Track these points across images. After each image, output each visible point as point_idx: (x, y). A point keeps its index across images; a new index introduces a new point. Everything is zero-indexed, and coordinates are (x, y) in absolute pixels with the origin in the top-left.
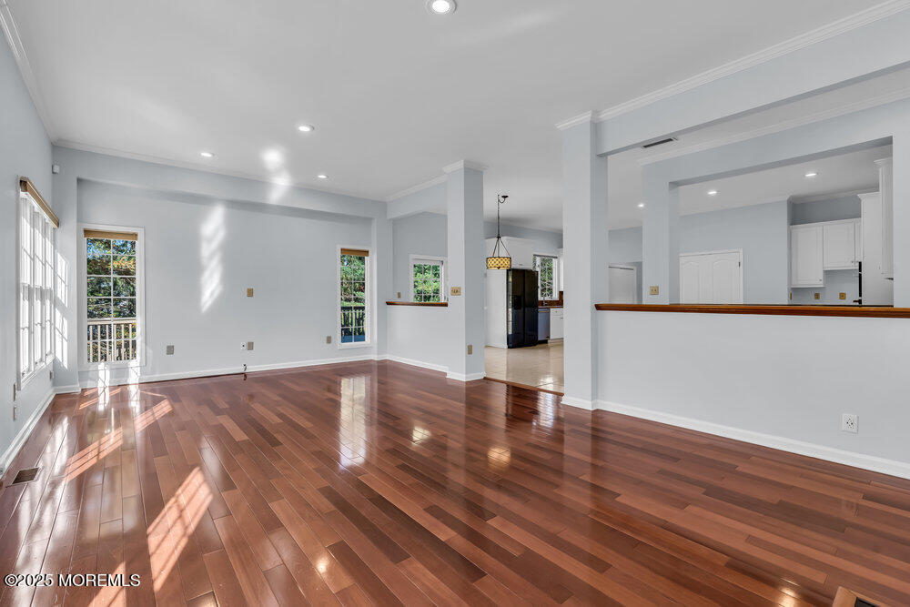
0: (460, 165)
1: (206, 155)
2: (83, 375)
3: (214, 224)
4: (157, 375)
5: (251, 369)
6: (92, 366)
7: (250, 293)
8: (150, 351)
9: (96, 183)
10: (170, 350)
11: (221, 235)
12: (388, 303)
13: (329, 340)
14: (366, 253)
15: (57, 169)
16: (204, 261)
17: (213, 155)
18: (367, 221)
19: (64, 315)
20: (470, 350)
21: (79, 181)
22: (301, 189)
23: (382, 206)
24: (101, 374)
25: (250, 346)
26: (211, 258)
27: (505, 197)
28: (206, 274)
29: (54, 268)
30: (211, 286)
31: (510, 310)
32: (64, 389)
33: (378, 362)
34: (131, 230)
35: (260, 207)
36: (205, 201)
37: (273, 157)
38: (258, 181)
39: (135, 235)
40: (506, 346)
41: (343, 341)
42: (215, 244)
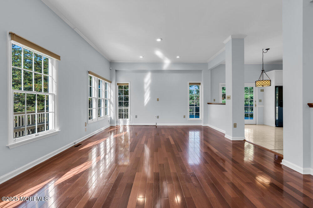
0: (230, 38)
1: (141, 57)
2: (117, 122)
3: (148, 79)
4: (133, 124)
5: (158, 125)
6: (119, 120)
7: (158, 100)
8: (131, 116)
9: (120, 71)
10: (136, 117)
11: (150, 81)
12: (208, 104)
13: (184, 117)
14: (200, 84)
15: (111, 68)
16: (145, 90)
17: (143, 57)
18: (200, 71)
19: (112, 106)
20: (235, 126)
21: (116, 71)
22: (174, 63)
23: (206, 64)
24: (121, 122)
25: (158, 117)
26: (147, 89)
27: (267, 49)
28: (146, 94)
29: (111, 94)
30: (147, 98)
31: (277, 107)
32: (113, 125)
33: (204, 127)
34: (127, 82)
35: (161, 71)
36: (145, 72)
37: (159, 53)
38: (159, 63)
39: (128, 84)
40: (274, 125)
41: (190, 118)
42: (148, 84)
